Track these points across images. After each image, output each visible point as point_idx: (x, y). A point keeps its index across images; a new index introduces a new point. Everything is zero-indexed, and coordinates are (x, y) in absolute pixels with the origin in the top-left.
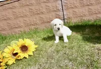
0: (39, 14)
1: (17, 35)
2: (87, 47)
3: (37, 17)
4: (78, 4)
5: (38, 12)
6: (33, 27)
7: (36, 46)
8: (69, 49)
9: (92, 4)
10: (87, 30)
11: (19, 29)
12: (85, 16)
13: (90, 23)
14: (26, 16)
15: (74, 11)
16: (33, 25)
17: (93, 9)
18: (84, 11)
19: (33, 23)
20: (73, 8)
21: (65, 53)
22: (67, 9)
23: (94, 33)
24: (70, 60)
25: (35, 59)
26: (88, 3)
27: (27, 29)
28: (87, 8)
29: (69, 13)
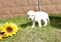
0: (22, 6)
1: (4, 20)
2: (53, 31)
3: (20, 8)
4: (49, 2)
7: (19, 29)
8: (41, 31)
9: (58, 3)
12: (53, 10)
13: (56, 16)
14: (12, 6)
15: (46, 7)
17: (59, 7)
18: (53, 7)
19: (16, 12)
20: (46, 4)
21: (39, 34)
22: (42, 5)
23: (58, 22)
24: (42, 39)
25: (17, 37)
26: (56, 3)
27: (12, 16)
28: (55, 5)
29: (43, 7)
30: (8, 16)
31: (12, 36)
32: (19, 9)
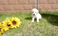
0: (23, 4)
4: (46, 2)
5: (23, 3)
6: (18, 11)
8: (40, 26)
9: (54, 3)
10: (49, 17)
11: (10, 11)
12: (49, 9)
14: (15, 4)
16: (19, 10)
17: (54, 6)
18: (49, 6)
19: (19, 9)
21: (38, 28)
22: (40, 4)
25: (20, 29)
26: (52, 3)
27: (15, 12)
28: (51, 5)
30: (12, 12)
31: (16, 28)
32: (21, 6)
